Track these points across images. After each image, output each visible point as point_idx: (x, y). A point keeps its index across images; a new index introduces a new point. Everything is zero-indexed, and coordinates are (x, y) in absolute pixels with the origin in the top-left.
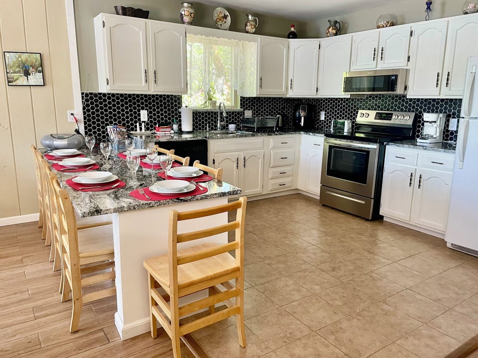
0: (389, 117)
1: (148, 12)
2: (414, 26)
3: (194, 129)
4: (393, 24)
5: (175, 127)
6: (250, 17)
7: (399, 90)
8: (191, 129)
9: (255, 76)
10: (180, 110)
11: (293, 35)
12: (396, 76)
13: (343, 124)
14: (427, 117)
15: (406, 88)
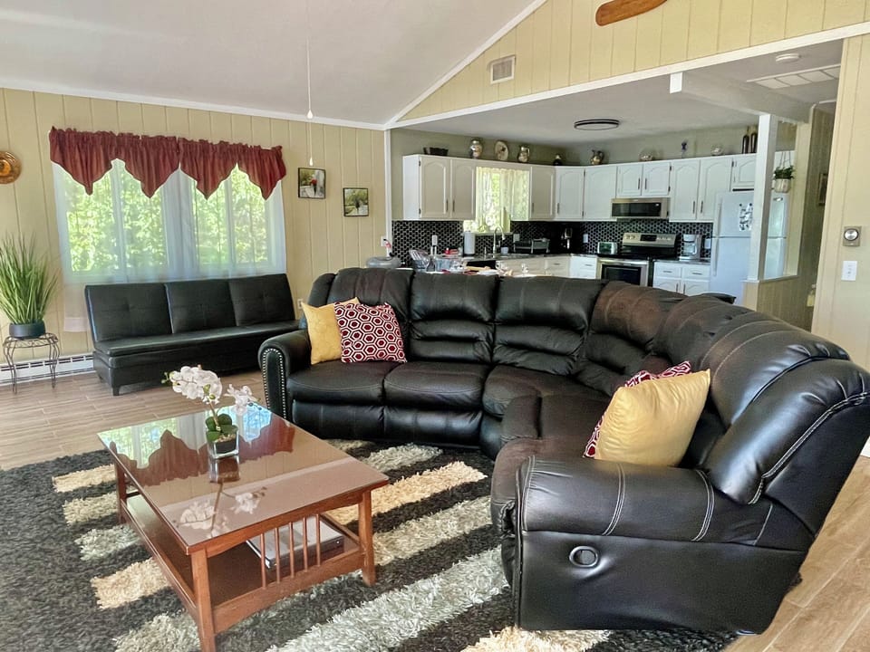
0: (653, 238)
1: (447, 151)
2: (673, 162)
3: (476, 252)
4: (654, 159)
5: (460, 249)
6: (522, 149)
7: (663, 216)
8: (473, 252)
10: (462, 235)
11: (560, 163)
12: (660, 204)
13: (609, 247)
14: (687, 237)
15: (668, 214)
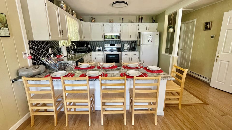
0: (114, 45)
2: (121, 23)
9: (78, 33)
10: (59, 47)
